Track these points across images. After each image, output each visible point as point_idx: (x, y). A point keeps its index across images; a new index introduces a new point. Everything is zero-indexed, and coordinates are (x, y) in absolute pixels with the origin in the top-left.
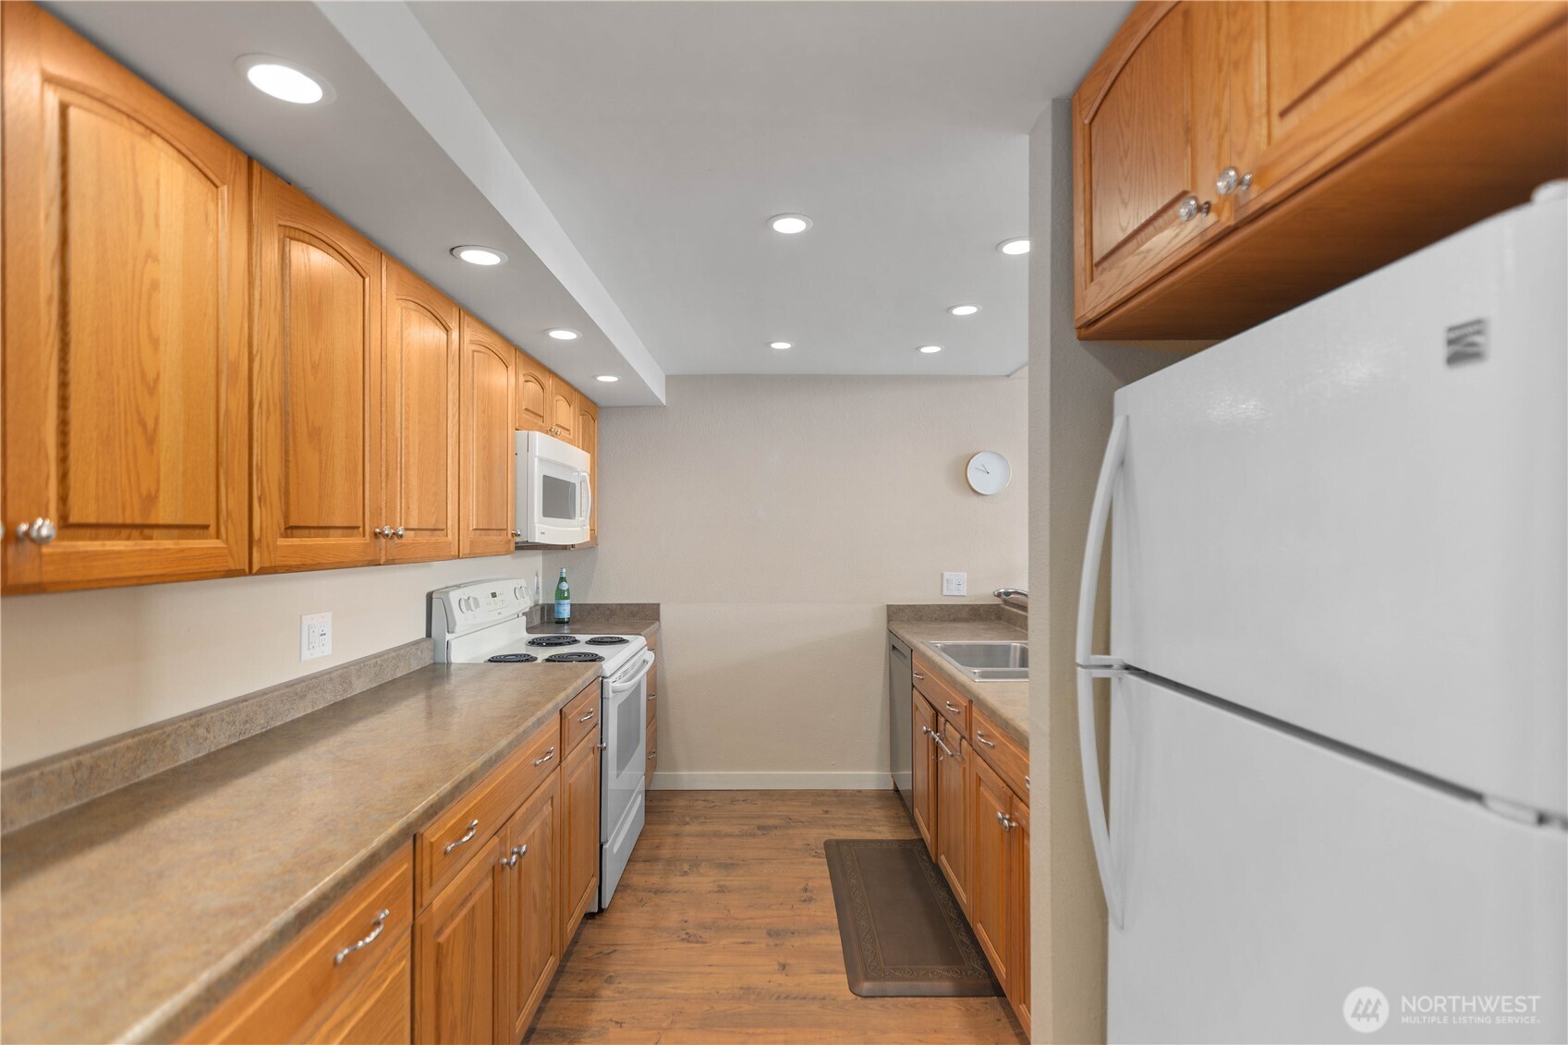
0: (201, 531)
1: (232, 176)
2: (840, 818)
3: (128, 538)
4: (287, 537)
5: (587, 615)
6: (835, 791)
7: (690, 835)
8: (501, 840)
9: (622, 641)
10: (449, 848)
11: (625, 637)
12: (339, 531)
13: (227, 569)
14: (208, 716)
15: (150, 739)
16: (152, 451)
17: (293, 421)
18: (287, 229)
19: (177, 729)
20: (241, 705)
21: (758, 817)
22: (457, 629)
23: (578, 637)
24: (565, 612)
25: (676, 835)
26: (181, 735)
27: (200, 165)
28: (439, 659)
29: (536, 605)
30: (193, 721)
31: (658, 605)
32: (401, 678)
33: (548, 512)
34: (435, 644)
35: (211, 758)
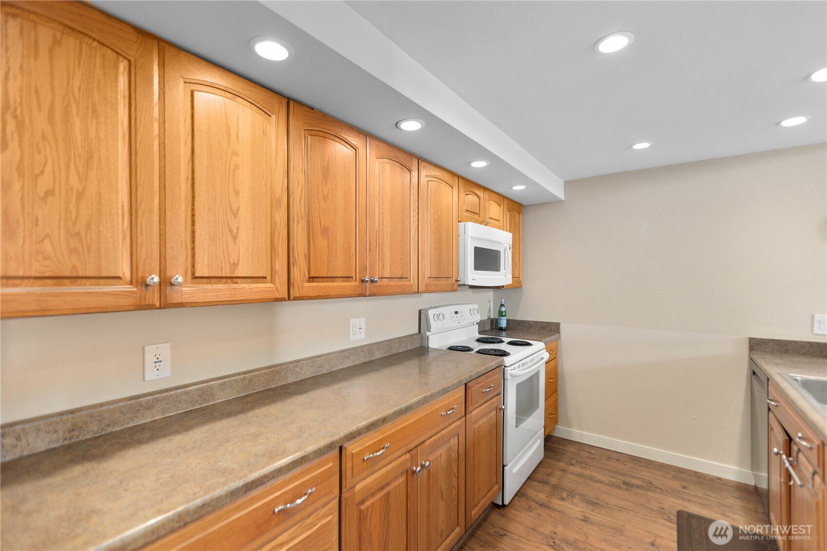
0: (263, 280)
1: (278, 109)
2: (696, 495)
3: (226, 283)
4: (310, 282)
5: (515, 326)
6: (696, 473)
7: (572, 473)
8: (412, 456)
9: (529, 344)
10: (365, 458)
11: (530, 342)
12: (341, 279)
13: (275, 297)
14: (302, 362)
15: (275, 370)
16: (236, 243)
17: (312, 225)
18: (310, 131)
19: (287, 367)
20: (317, 359)
21: (625, 475)
22: (432, 330)
23: (503, 339)
24: (503, 324)
25: (564, 471)
26: (288, 370)
27: (261, 107)
28: (424, 345)
29: (489, 318)
30: (294, 365)
31: (559, 324)
32: (401, 352)
33: (477, 267)
34: (422, 337)
35: (303, 382)
